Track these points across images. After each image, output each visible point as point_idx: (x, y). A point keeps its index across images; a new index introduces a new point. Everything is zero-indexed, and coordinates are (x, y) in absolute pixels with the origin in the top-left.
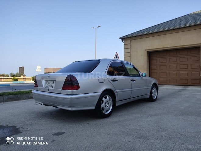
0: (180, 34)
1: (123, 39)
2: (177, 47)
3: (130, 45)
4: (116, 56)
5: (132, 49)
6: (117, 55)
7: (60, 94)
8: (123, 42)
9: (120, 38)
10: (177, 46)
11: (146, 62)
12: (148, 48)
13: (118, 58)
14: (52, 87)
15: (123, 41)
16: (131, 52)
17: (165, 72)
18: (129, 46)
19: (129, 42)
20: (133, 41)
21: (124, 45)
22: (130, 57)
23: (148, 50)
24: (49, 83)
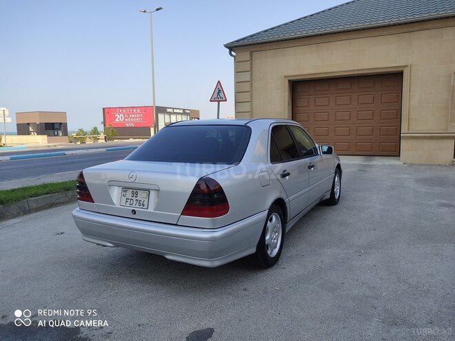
0: (362, 41)
1: (232, 47)
2: (355, 73)
3: (249, 62)
4: (217, 91)
5: (254, 74)
6: (219, 86)
7: (176, 225)
8: (231, 55)
9: (226, 46)
10: (355, 69)
11: (287, 104)
12: (291, 73)
13: (221, 94)
14: (146, 207)
15: (233, 53)
16: (251, 82)
17: (326, 126)
18: (247, 66)
19: (246, 56)
20: (256, 55)
21: (236, 62)
22: (251, 91)
23: (289, 76)
24: (135, 194)
